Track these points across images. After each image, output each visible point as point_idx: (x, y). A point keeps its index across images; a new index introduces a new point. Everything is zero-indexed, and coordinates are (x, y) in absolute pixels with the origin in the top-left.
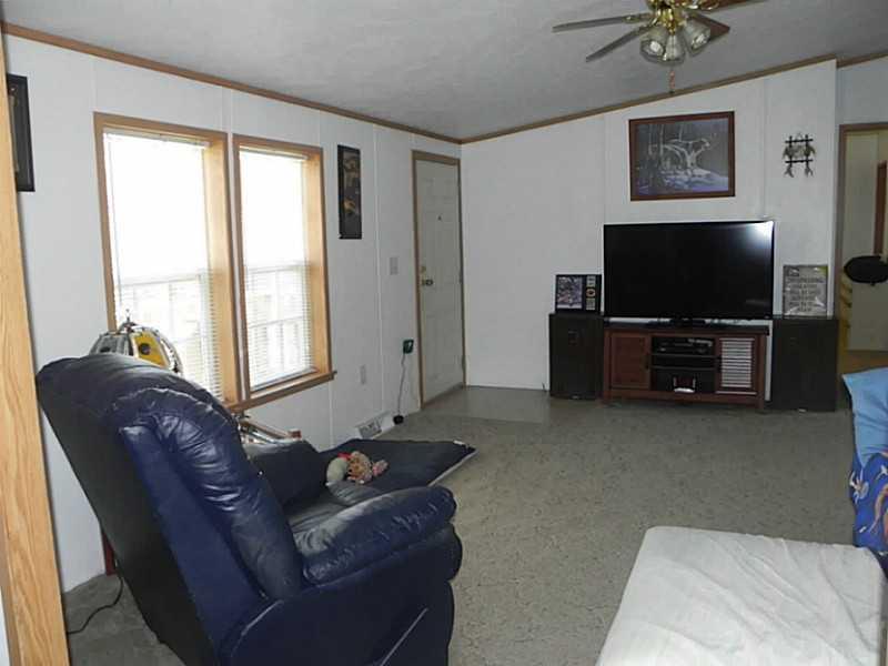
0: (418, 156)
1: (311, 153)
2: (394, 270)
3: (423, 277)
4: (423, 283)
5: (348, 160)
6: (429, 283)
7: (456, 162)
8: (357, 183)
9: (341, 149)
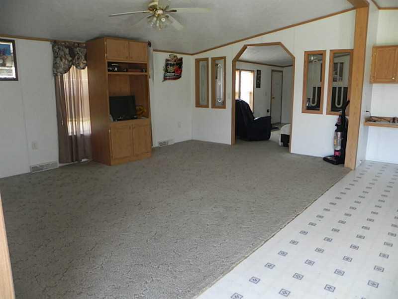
0: (272, 71)
1: (252, 71)
2: (266, 95)
3: (273, 97)
4: (272, 98)
5: (259, 72)
6: (274, 98)
7: (282, 72)
8: (260, 77)
9: (257, 71)
